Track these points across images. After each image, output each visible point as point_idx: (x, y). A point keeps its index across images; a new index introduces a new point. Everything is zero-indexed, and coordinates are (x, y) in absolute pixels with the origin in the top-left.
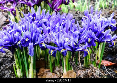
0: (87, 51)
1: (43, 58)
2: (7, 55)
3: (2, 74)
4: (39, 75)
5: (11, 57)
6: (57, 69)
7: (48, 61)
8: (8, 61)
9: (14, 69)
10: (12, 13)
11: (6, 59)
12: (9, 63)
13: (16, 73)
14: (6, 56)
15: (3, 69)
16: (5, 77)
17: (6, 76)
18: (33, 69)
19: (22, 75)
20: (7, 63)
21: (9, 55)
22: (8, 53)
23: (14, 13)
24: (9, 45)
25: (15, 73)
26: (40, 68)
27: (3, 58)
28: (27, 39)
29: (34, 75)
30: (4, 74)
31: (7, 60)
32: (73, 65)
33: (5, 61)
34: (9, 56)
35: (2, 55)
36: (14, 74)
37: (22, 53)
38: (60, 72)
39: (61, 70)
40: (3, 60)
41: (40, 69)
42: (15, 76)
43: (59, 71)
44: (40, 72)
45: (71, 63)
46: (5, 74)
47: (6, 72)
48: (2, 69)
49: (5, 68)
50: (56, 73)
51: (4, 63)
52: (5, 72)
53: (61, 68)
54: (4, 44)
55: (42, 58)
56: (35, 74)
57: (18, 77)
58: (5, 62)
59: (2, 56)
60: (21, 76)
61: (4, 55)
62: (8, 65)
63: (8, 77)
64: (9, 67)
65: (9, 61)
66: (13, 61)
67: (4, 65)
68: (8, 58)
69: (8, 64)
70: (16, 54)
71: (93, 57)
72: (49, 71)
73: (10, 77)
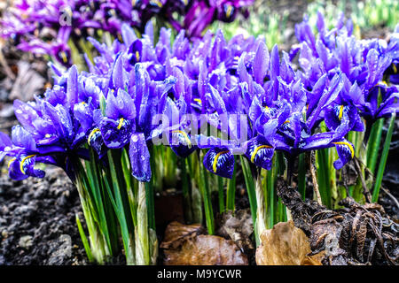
0: (346, 146)
1: (174, 190)
2: (51, 190)
3: (39, 254)
4: (166, 246)
5: (67, 193)
6: (228, 222)
7: (193, 198)
8: (58, 208)
9: (79, 234)
10: (60, 60)
11: (49, 201)
12: (61, 215)
13: (86, 245)
14: (47, 191)
15: (42, 235)
16: (50, 263)
17: (52, 261)
18: (149, 227)
19: (107, 253)
20: (54, 215)
21: (61, 186)
22: (54, 180)
23: (65, 60)
24: (57, 149)
25: (83, 247)
26: (169, 223)
27: (38, 198)
28: (122, 120)
29: (153, 250)
30: (46, 251)
31: (53, 203)
32: (293, 202)
33: (48, 208)
34: (57, 191)
35: (35, 189)
36: (80, 251)
37: (104, 173)
38: (240, 232)
39: (243, 225)
40: (40, 205)
41: (169, 226)
42: (85, 255)
43: (237, 228)
44: (170, 236)
45: (285, 197)
46: (51, 254)
47: (53, 244)
48: (36, 236)
49: (48, 233)
50: (227, 237)
51: (43, 215)
52: (48, 247)
53: (243, 219)
54: (38, 146)
55: (169, 191)
56: (156, 243)
57: (95, 260)
58: (48, 214)
59: (36, 194)
60: (105, 256)
61: (42, 187)
62: (57, 222)
63: (61, 262)
64: (62, 228)
65: (61, 206)
66: (73, 206)
67: (45, 220)
68: (54, 196)
69: (56, 219)
70: (82, 181)
71: (352, 170)
72: (204, 232)
73: (66, 264)
